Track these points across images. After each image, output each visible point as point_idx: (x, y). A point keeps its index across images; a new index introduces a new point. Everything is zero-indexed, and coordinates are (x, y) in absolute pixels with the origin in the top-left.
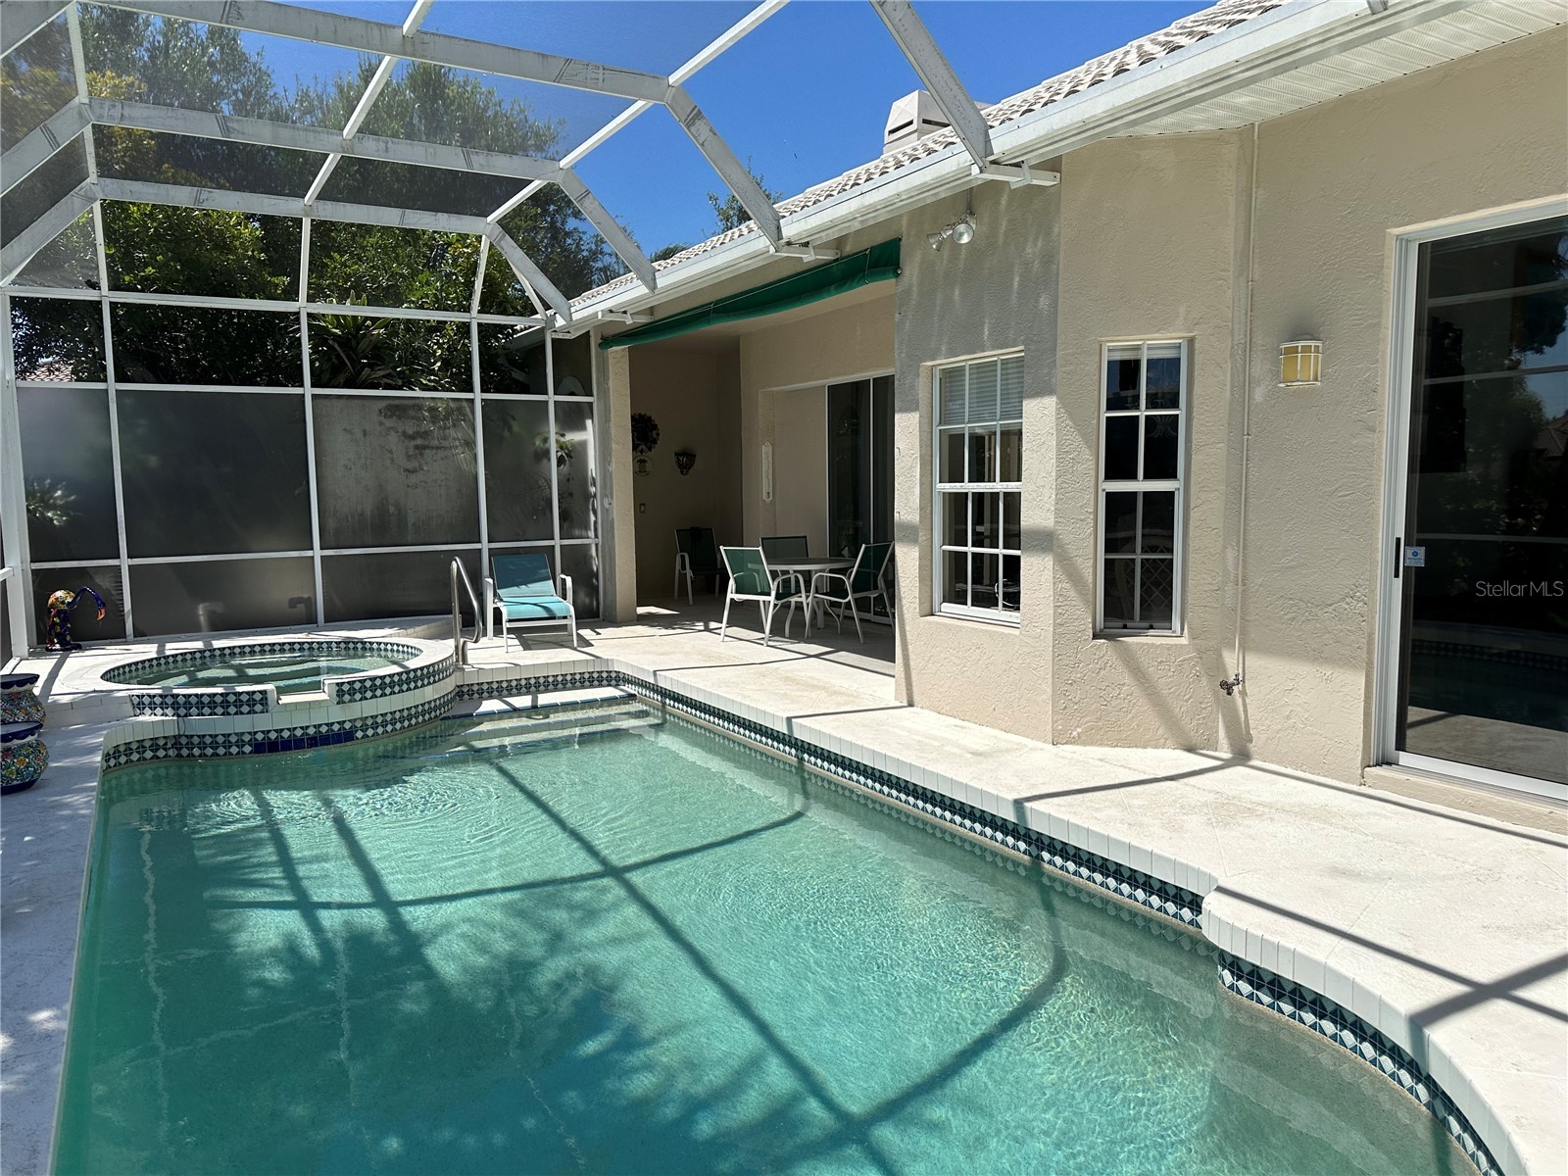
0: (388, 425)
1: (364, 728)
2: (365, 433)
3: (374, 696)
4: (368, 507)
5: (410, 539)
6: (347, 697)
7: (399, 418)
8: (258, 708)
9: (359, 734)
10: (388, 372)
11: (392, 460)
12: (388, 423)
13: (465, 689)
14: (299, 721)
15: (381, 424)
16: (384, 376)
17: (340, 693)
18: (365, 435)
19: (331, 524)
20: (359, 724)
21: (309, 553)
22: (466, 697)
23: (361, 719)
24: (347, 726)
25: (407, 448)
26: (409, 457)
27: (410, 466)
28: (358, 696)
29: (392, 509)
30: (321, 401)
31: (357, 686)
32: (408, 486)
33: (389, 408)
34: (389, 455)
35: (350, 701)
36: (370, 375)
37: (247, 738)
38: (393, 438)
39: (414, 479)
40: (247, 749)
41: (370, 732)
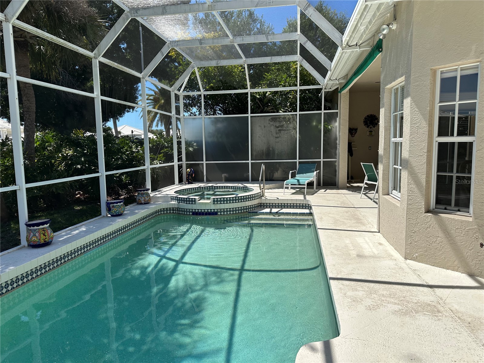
0: (271, 124)
1: (221, 212)
2: (265, 127)
3: (224, 203)
4: (264, 148)
5: (276, 158)
6: (216, 203)
7: (275, 121)
8: (193, 203)
9: (219, 213)
10: (272, 108)
11: (272, 134)
12: (271, 123)
13: (262, 204)
14: (203, 208)
15: (269, 123)
16: (271, 109)
17: (214, 201)
18: (264, 127)
19: (255, 153)
20: (219, 210)
21: (248, 161)
22: (262, 207)
23: (220, 209)
24: (216, 211)
25: (276, 130)
26: (276, 133)
27: (276, 136)
28: (219, 203)
29: (271, 149)
30: (253, 118)
31: (219, 200)
32: (276, 142)
33: (272, 119)
34: (271, 133)
35: (217, 204)
36: (267, 109)
37: (191, 210)
38: (272, 128)
39: (278, 140)
40: (191, 213)
41: (222, 213)
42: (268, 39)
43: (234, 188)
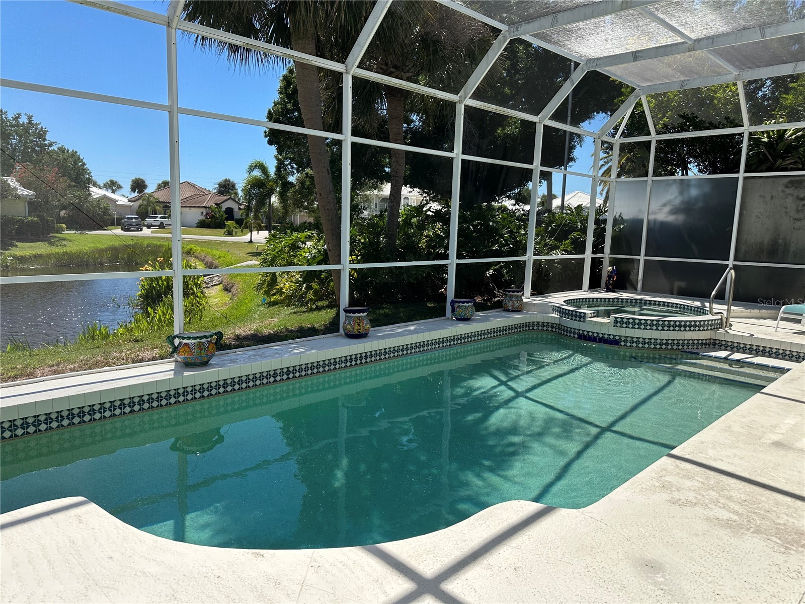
0: (787, 192)
1: (626, 341)
2: (772, 198)
3: (633, 328)
4: (767, 239)
5: (789, 261)
6: (619, 325)
7: (796, 187)
8: (582, 319)
9: (623, 343)
10: (794, 160)
11: (786, 213)
12: (788, 191)
13: (717, 342)
14: (596, 330)
15: (783, 191)
16: (790, 164)
17: (616, 321)
18: (772, 199)
19: (743, 248)
20: (623, 339)
21: (726, 262)
22: (717, 346)
23: (625, 337)
24: (617, 338)
25: (798, 206)
26: (798, 211)
27: (797, 216)
28: (624, 325)
29: (780, 241)
30: (749, 180)
31: (625, 320)
32: (794, 228)
33: (791, 182)
34: (784, 210)
35: (620, 327)
36: (781, 163)
37: (577, 331)
38: (790, 200)
39: (798, 224)
40: (576, 336)
41: (628, 344)
42: (763, 35)
43: (680, 308)
